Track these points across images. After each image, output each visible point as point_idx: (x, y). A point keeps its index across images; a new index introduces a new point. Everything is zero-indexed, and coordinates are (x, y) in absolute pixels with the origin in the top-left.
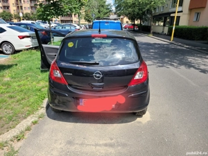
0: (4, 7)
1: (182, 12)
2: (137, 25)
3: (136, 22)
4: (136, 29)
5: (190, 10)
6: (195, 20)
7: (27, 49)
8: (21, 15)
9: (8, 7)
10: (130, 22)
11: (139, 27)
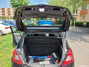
0: (3, 14)
1: (77, 15)
2: (58, 21)
3: (58, 20)
4: (58, 22)
5: (81, 15)
6: (83, 19)
7: (9, 34)
8: (9, 17)
9: (5, 14)
10: (55, 20)
11: (59, 22)
